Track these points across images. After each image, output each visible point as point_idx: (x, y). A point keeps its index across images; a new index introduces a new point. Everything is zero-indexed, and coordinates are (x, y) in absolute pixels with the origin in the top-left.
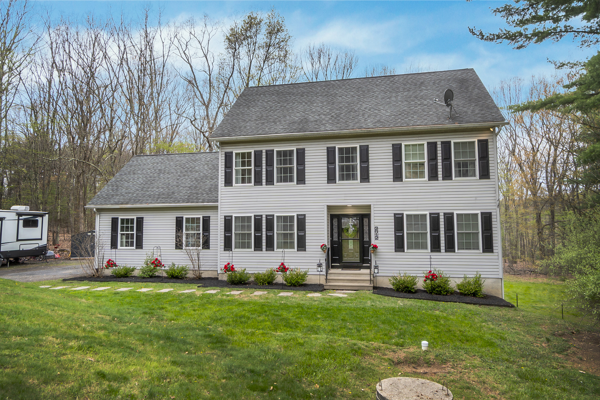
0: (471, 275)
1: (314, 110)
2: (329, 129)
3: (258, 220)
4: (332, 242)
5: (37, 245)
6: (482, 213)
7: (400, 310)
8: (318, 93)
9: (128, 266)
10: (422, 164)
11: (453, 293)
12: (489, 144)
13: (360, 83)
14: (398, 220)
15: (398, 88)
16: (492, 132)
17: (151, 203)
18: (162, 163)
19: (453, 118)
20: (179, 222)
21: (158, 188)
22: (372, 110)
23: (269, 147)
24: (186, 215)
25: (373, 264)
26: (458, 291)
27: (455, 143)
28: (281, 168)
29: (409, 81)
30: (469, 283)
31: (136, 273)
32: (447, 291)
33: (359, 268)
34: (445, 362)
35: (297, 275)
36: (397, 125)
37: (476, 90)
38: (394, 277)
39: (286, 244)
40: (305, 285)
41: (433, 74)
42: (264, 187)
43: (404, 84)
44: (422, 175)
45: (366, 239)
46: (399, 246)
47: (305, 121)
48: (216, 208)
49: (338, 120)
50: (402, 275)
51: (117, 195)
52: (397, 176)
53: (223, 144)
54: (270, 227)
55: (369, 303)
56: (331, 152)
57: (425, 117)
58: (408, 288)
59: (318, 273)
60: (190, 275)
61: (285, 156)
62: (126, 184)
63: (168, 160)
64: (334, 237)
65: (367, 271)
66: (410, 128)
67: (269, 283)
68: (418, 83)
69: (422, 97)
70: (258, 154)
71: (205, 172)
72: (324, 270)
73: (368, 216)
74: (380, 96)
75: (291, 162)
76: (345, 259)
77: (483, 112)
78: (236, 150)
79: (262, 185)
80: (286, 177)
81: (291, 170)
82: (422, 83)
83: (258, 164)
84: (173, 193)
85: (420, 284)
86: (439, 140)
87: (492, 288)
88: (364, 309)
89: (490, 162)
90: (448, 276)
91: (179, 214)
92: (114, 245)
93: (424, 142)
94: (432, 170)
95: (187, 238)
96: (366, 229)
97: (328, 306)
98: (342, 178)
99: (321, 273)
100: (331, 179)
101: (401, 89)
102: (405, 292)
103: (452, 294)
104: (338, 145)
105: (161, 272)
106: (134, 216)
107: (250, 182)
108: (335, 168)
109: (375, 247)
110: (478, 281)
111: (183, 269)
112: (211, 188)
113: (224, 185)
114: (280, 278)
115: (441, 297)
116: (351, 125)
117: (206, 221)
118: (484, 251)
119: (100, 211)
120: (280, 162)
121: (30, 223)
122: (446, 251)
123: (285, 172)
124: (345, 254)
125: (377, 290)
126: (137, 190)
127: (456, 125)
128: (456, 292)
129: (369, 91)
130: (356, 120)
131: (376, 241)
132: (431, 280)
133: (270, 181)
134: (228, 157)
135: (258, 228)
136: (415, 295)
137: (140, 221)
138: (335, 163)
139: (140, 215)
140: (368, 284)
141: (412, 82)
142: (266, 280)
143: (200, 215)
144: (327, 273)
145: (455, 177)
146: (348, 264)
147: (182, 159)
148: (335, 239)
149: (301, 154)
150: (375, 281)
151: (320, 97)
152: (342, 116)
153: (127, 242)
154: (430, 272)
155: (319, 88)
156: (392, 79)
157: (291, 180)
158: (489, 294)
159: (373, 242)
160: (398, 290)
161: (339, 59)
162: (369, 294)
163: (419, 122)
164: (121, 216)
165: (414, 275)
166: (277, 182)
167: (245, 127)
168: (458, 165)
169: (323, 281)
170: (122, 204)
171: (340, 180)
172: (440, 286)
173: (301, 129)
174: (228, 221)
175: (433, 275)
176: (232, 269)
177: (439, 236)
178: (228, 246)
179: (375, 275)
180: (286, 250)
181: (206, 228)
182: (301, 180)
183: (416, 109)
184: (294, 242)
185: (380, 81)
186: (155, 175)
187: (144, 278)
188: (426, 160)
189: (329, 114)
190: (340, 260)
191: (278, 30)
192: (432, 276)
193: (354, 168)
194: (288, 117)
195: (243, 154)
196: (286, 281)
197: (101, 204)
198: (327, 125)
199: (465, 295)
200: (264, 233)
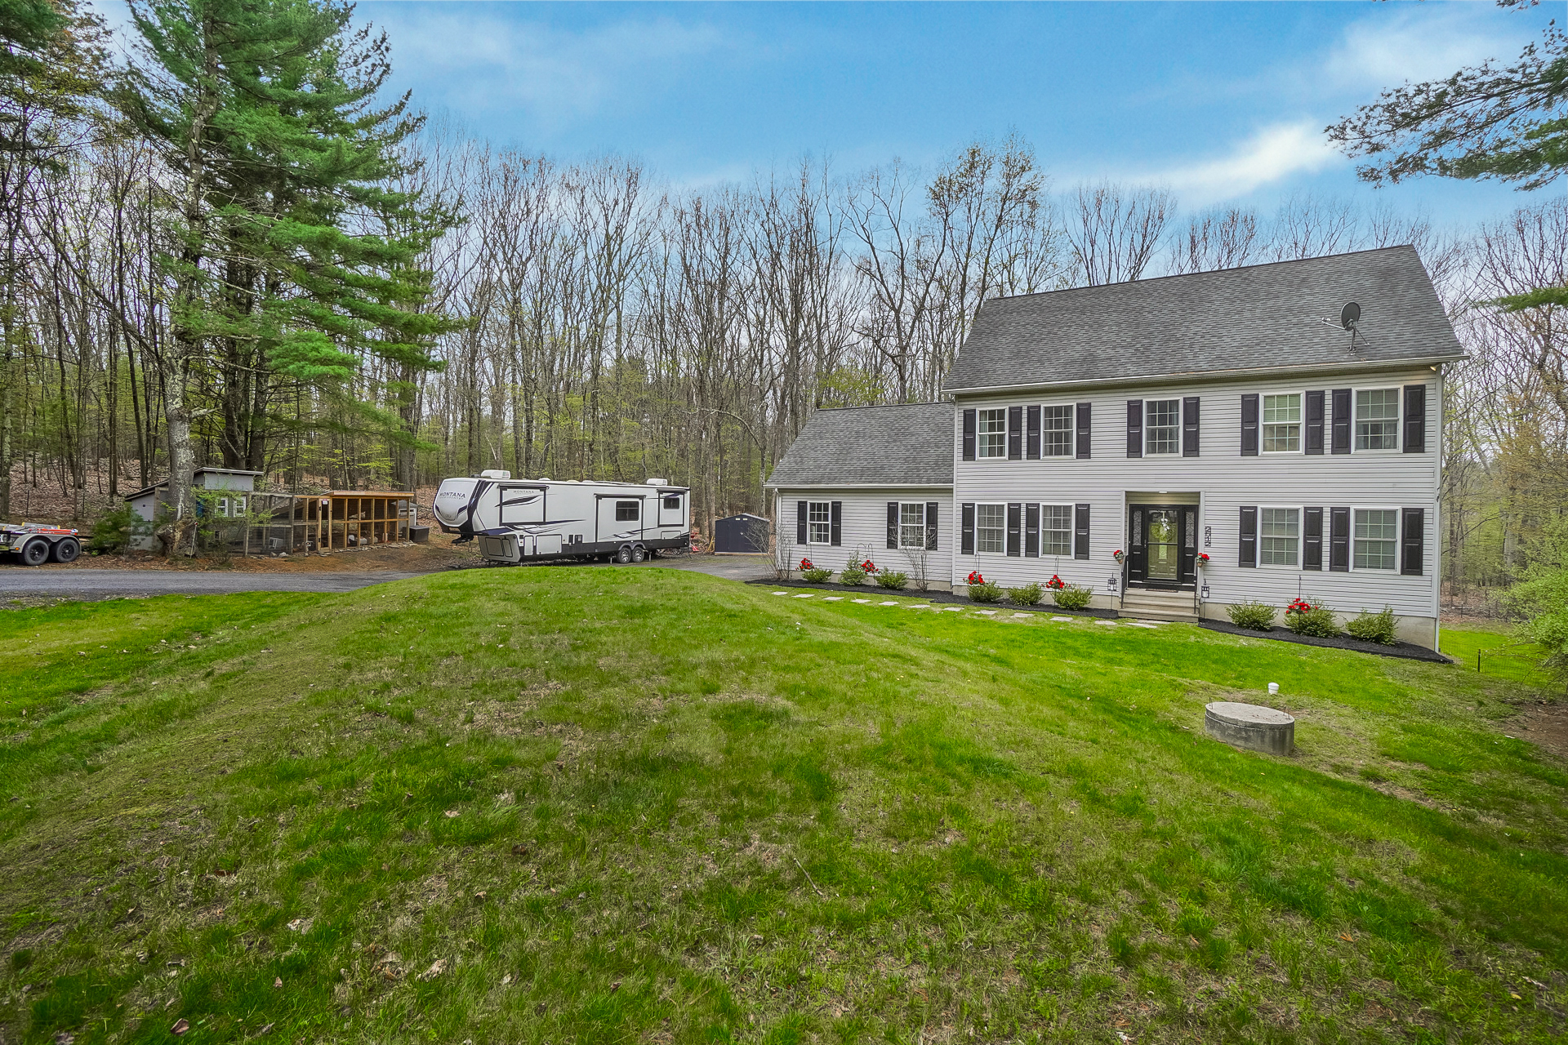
0: (1376, 609)
1: (1105, 339)
2: (1133, 373)
3: (1014, 512)
4: (1131, 547)
5: (678, 534)
6: (1404, 510)
7: (1241, 651)
8: (1110, 306)
9: (824, 569)
10: (1296, 428)
11: (1338, 636)
12: (1427, 392)
13: (1185, 284)
14: (1248, 519)
15: (1256, 292)
16: (1434, 373)
17: (853, 482)
18: (858, 421)
19: (1357, 349)
20: (892, 510)
21: (859, 459)
22: (1208, 336)
23: (1032, 402)
24: (903, 501)
25: (1200, 583)
26: (1349, 633)
27: (1359, 393)
28: (1051, 434)
29: (1279, 277)
30: (1370, 623)
31: (834, 579)
32: (1328, 633)
33: (1177, 589)
34: (1301, 708)
35: (1076, 594)
36: (1251, 365)
37: (1413, 291)
38: (1234, 605)
39: (1057, 549)
40: (1087, 610)
41: (1327, 261)
42: (1024, 462)
43: (1269, 285)
44: (1294, 445)
45: (1189, 544)
46: (1247, 557)
47: (1091, 359)
48: (951, 491)
49: (1148, 357)
50: (1249, 603)
51: (804, 469)
52: (1249, 445)
53: (961, 397)
54: (1032, 521)
55: (1192, 639)
56: (1134, 410)
57: (1305, 348)
58: (1258, 622)
59: (1110, 593)
60: (911, 585)
61: (1058, 415)
62: (813, 454)
63: (866, 415)
64: (1135, 539)
65: (1192, 594)
66: (1275, 370)
67: (1031, 603)
68: (1297, 281)
69: (1301, 310)
70: (1015, 414)
71: (925, 435)
72: (1119, 589)
73: (1195, 509)
74: (1221, 310)
75: (1067, 424)
76: (1154, 573)
77: (1419, 336)
78: (980, 407)
79: (1021, 459)
80: (1059, 447)
81: (1068, 436)
82: (1304, 280)
83: (1015, 426)
84: (882, 468)
85: (1280, 619)
86: (1328, 387)
87: (1416, 633)
88: (1184, 645)
89: (1427, 424)
90: (1331, 608)
91: (892, 499)
92: (802, 539)
93: (1301, 390)
94: (1312, 437)
95: (903, 533)
96: (1190, 529)
97: (1130, 638)
98: (1152, 449)
99: (1114, 593)
100: (1134, 449)
101: (1262, 294)
102: (1254, 629)
103: (1336, 636)
104: (1147, 398)
105: (871, 580)
106: (828, 500)
107: (1001, 453)
108: (1141, 433)
109: (1205, 558)
110: (1386, 620)
111: (901, 577)
112: (937, 461)
113: (962, 458)
114: (1048, 597)
115: (1315, 640)
116: (1170, 364)
117: (932, 510)
118: (1403, 573)
119: (782, 491)
120: (1049, 425)
121: (671, 503)
122: (1331, 570)
123: (1058, 440)
124: (1152, 567)
125: (1205, 622)
126: (830, 463)
127: (1364, 363)
128: (1345, 636)
129: (1201, 299)
130: (1179, 356)
131: (1207, 549)
132: (1299, 612)
133: (1033, 453)
134: (969, 417)
135: (1014, 522)
136: (1270, 634)
137: (837, 507)
138: (1140, 425)
139: (837, 498)
140: (1190, 613)
141: (1284, 278)
142: (1027, 598)
143: (922, 501)
144: (1123, 594)
145: (1357, 448)
146: (1158, 583)
147: (888, 414)
148: (1137, 543)
149: (1085, 413)
150: (1202, 610)
151: (1115, 314)
152: (1153, 348)
153: (819, 536)
154: (1298, 599)
155: (1112, 297)
156: (1245, 275)
157: (1068, 452)
158: (1409, 642)
159: (1202, 550)
160: (1240, 625)
161: (1138, 209)
162: (1192, 626)
163: (1292, 357)
164: (810, 500)
165: (1270, 604)
166: (1045, 454)
167: (995, 371)
168: (1363, 428)
169: (1116, 606)
170: (812, 483)
171: (1148, 452)
172: (1316, 623)
173: (1085, 373)
174: (968, 512)
175: (1302, 605)
176: (980, 580)
177: (1319, 546)
178: (967, 546)
179: (1203, 600)
180: (1060, 557)
181: (932, 519)
182: (1084, 451)
183: (1288, 332)
184: (1070, 546)
185: (1222, 279)
186: (852, 440)
187: (846, 585)
188: (1302, 420)
189: (1130, 346)
190: (1144, 575)
191: (1023, 169)
192: (1301, 607)
193: (1173, 434)
194: (1062, 353)
195: (992, 413)
196: (1059, 602)
197: (784, 482)
198: (1129, 366)
199: (1361, 639)
200: (1023, 530)
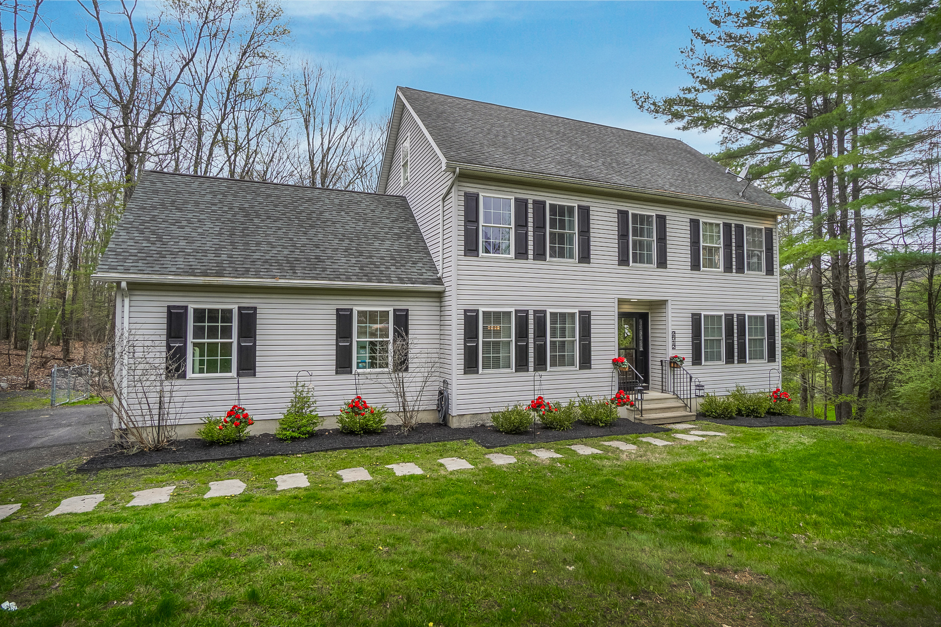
3: (522, 320)
6: (767, 316)
10: (717, 250)
12: (773, 234)
14: (696, 324)
16: (775, 220)
20: (344, 321)
23: (539, 196)
24: (359, 306)
27: (747, 228)
28: (555, 234)
39: (562, 359)
42: (531, 263)
44: (717, 264)
45: (641, 348)
46: (697, 356)
52: (696, 263)
53: (464, 177)
54: (540, 330)
57: (714, 189)
60: (391, 421)
61: (562, 214)
70: (521, 205)
73: (645, 316)
75: (570, 226)
78: (484, 193)
79: (527, 259)
80: (561, 249)
81: (571, 238)
83: (521, 222)
86: (733, 221)
89: (774, 256)
91: (344, 303)
92: (175, 368)
93: (720, 221)
94: (727, 259)
95: (360, 351)
96: (640, 334)
98: (635, 259)
100: (623, 259)
104: (632, 209)
106: (233, 304)
107: (508, 251)
108: (628, 243)
113: (462, 253)
117: (401, 319)
118: (768, 361)
119: (134, 287)
120: (554, 224)
122: (738, 362)
123: (561, 241)
127: (757, 206)
131: (674, 351)
133: (540, 255)
134: (471, 202)
135: (522, 333)
137: (248, 316)
138: (628, 235)
139: (249, 302)
140: (686, 412)
143: (388, 306)
145: (747, 270)
149: (584, 215)
153: (212, 363)
157: (570, 255)
159: (670, 352)
163: (716, 194)
164: (193, 303)
166: (551, 256)
170: (205, 275)
171: (633, 262)
174: (470, 320)
177: (733, 344)
178: (471, 365)
180: (566, 368)
182: (585, 256)
184: (574, 356)
188: (722, 245)
193: (651, 246)
197: (141, 272)
200: (531, 340)
